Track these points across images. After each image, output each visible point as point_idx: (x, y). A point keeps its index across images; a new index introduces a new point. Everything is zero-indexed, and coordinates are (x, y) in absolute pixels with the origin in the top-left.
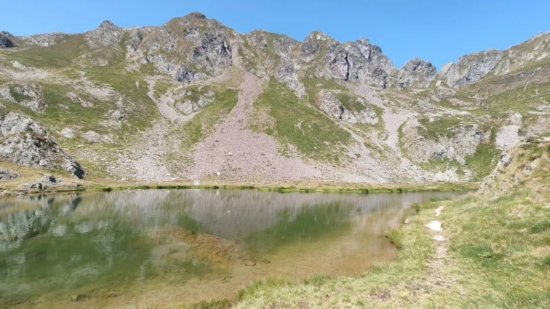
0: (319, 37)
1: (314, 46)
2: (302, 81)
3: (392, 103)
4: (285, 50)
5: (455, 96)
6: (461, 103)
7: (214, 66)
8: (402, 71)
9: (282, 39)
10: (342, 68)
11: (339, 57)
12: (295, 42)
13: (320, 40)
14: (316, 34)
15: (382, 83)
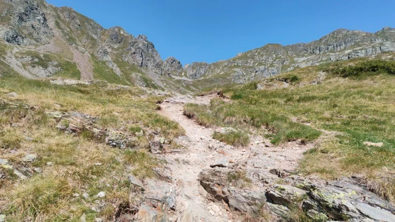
0: (122, 33)
1: (120, 38)
2: (114, 62)
3: (168, 86)
4: (96, 34)
5: (192, 85)
6: (194, 89)
7: (40, 35)
8: (166, 63)
9: (92, 23)
10: (139, 59)
11: (138, 52)
12: (102, 28)
13: (123, 35)
14: (120, 29)
15: (160, 72)
